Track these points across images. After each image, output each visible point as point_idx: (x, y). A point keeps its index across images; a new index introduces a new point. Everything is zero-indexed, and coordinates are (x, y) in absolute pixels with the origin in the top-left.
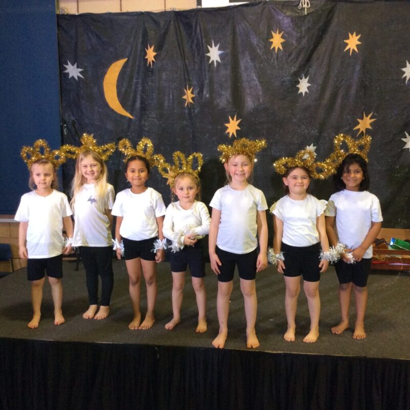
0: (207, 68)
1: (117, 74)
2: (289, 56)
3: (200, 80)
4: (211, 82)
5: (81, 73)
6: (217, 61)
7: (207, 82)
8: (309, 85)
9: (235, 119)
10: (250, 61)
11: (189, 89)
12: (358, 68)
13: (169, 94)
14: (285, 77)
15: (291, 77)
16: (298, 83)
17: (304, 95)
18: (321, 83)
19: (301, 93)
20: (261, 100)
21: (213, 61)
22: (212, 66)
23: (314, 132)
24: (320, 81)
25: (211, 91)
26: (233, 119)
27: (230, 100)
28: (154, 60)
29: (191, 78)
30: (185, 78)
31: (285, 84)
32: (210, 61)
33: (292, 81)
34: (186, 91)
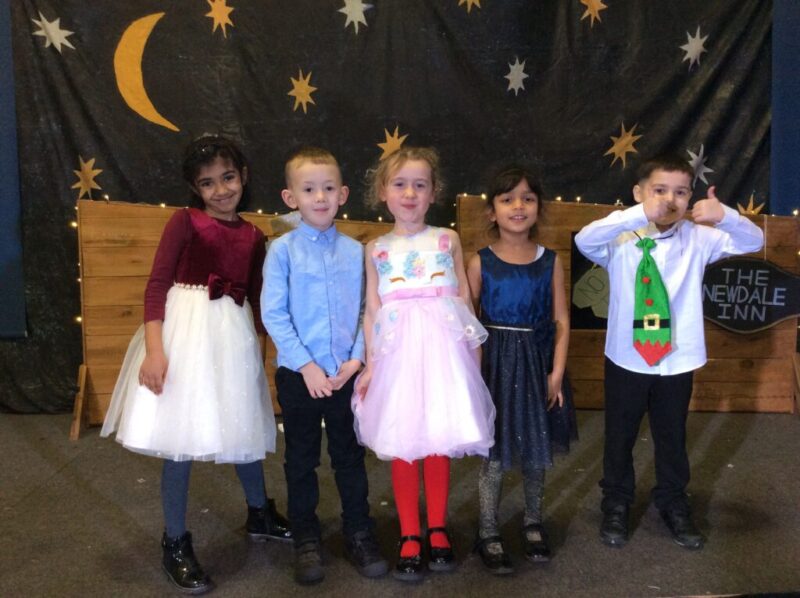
0: (341, 36)
1: (143, 41)
5: (67, 38)
6: (359, 23)
8: (526, 76)
9: (396, 134)
14: (485, 60)
15: (494, 59)
16: (508, 71)
17: (517, 94)
19: (513, 90)
21: (352, 23)
22: (351, 33)
26: (392, 135)
28: (229, 22)
32: (347, 24)
34: (294, 81)
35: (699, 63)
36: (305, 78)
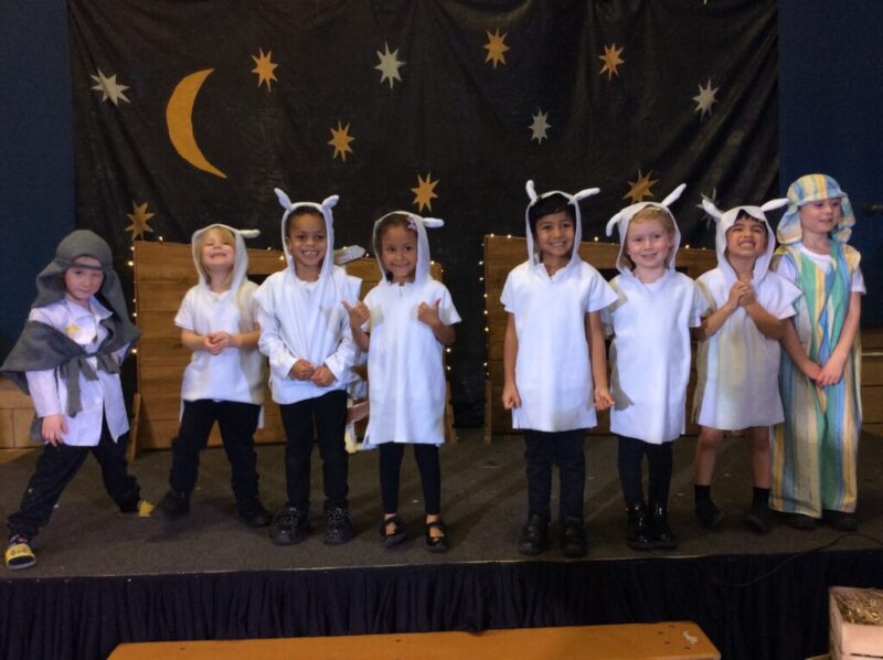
0: (377, 90)
1: (195, 94)
5: (124, 92)
6: (394, 79)
7: (376, 114)
8: (548, 126)
9: (428, 179)
14: (511, 111)
15: (520, 111)
16: (532, 121)
17: (540, 142)
19: (536, 139)
21: (387, 79)
22: (386, 88)
26: (425, 180)
29: (346, 108)
32: (382, 79)
34: (334, 132)
35: (710, 112)
36: (343, 129)
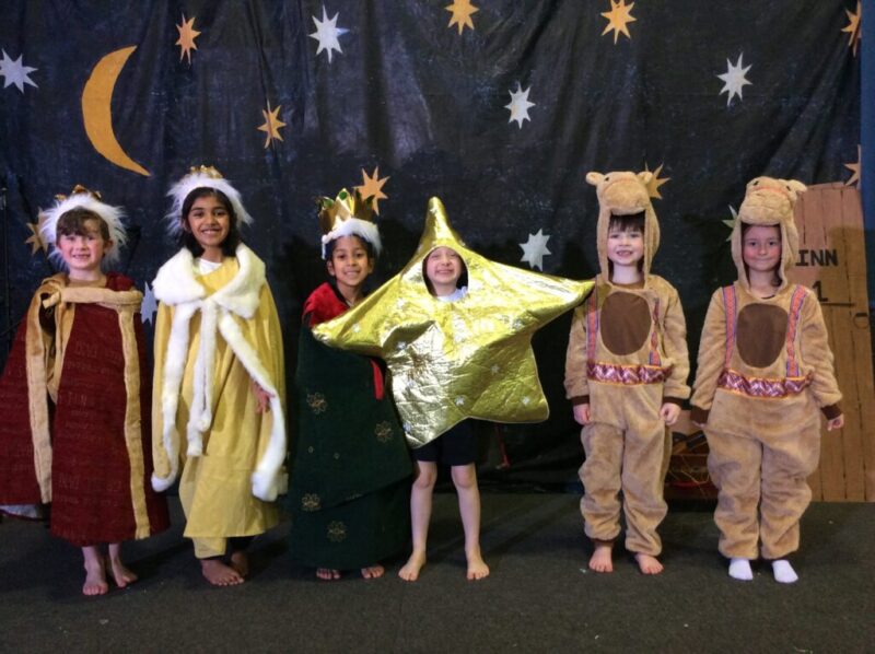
0: (311, 65)
1: (113, 79)
2: (489, 42)
3: (295, 90)
4: (321, 95)
5: (31, 76)
6: (333, 50)
7: (311, 93)
8: (531, 104)
9: (376, 175)
10: (404, 50)
11: (273, 111)
12: (631, 71)
13: (229, 121)
14: (482, 87)
15: (492, 86)
16: (509, 100)
17: (520, 126)
18: (556, 100)
19: (516, 122)
20: (431, 136)
21: (325, 50)
22: (323, 61)
23: (545, 205)
24: (554, 97)
25: (323, 115)
26: (371, 176)
27: (365, 135)
28: (194, 46)
29: (277, 87)
30: (263, 87)
31: (481, 101)
32: (319, 51)
33: (494, 96)
34: (264, 114)
35: (740, 96)
